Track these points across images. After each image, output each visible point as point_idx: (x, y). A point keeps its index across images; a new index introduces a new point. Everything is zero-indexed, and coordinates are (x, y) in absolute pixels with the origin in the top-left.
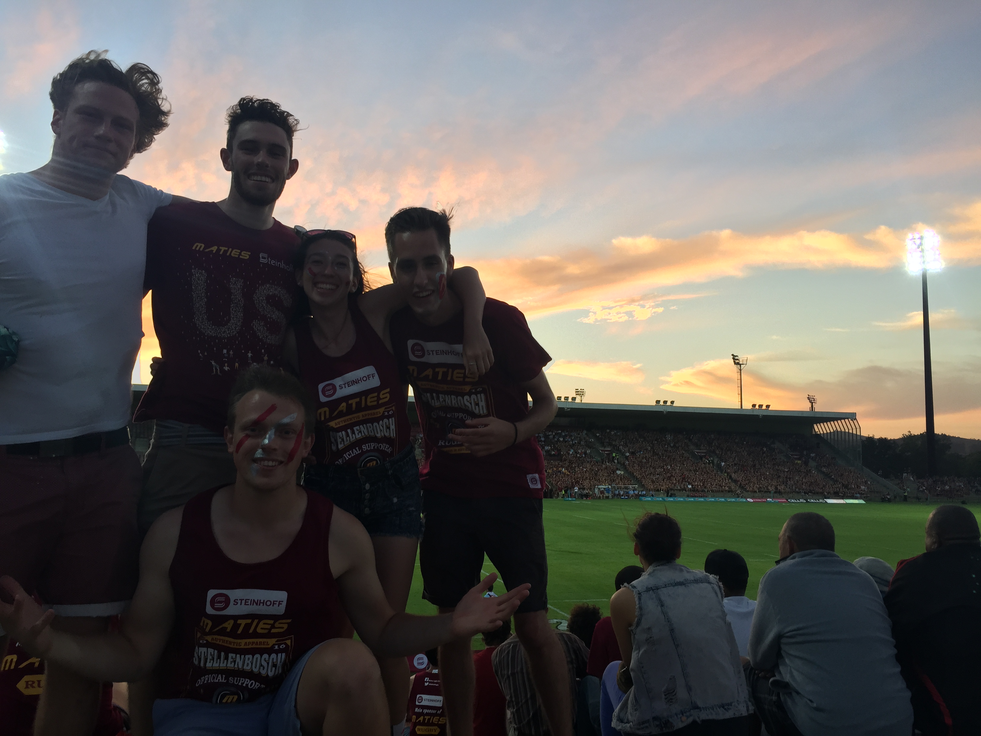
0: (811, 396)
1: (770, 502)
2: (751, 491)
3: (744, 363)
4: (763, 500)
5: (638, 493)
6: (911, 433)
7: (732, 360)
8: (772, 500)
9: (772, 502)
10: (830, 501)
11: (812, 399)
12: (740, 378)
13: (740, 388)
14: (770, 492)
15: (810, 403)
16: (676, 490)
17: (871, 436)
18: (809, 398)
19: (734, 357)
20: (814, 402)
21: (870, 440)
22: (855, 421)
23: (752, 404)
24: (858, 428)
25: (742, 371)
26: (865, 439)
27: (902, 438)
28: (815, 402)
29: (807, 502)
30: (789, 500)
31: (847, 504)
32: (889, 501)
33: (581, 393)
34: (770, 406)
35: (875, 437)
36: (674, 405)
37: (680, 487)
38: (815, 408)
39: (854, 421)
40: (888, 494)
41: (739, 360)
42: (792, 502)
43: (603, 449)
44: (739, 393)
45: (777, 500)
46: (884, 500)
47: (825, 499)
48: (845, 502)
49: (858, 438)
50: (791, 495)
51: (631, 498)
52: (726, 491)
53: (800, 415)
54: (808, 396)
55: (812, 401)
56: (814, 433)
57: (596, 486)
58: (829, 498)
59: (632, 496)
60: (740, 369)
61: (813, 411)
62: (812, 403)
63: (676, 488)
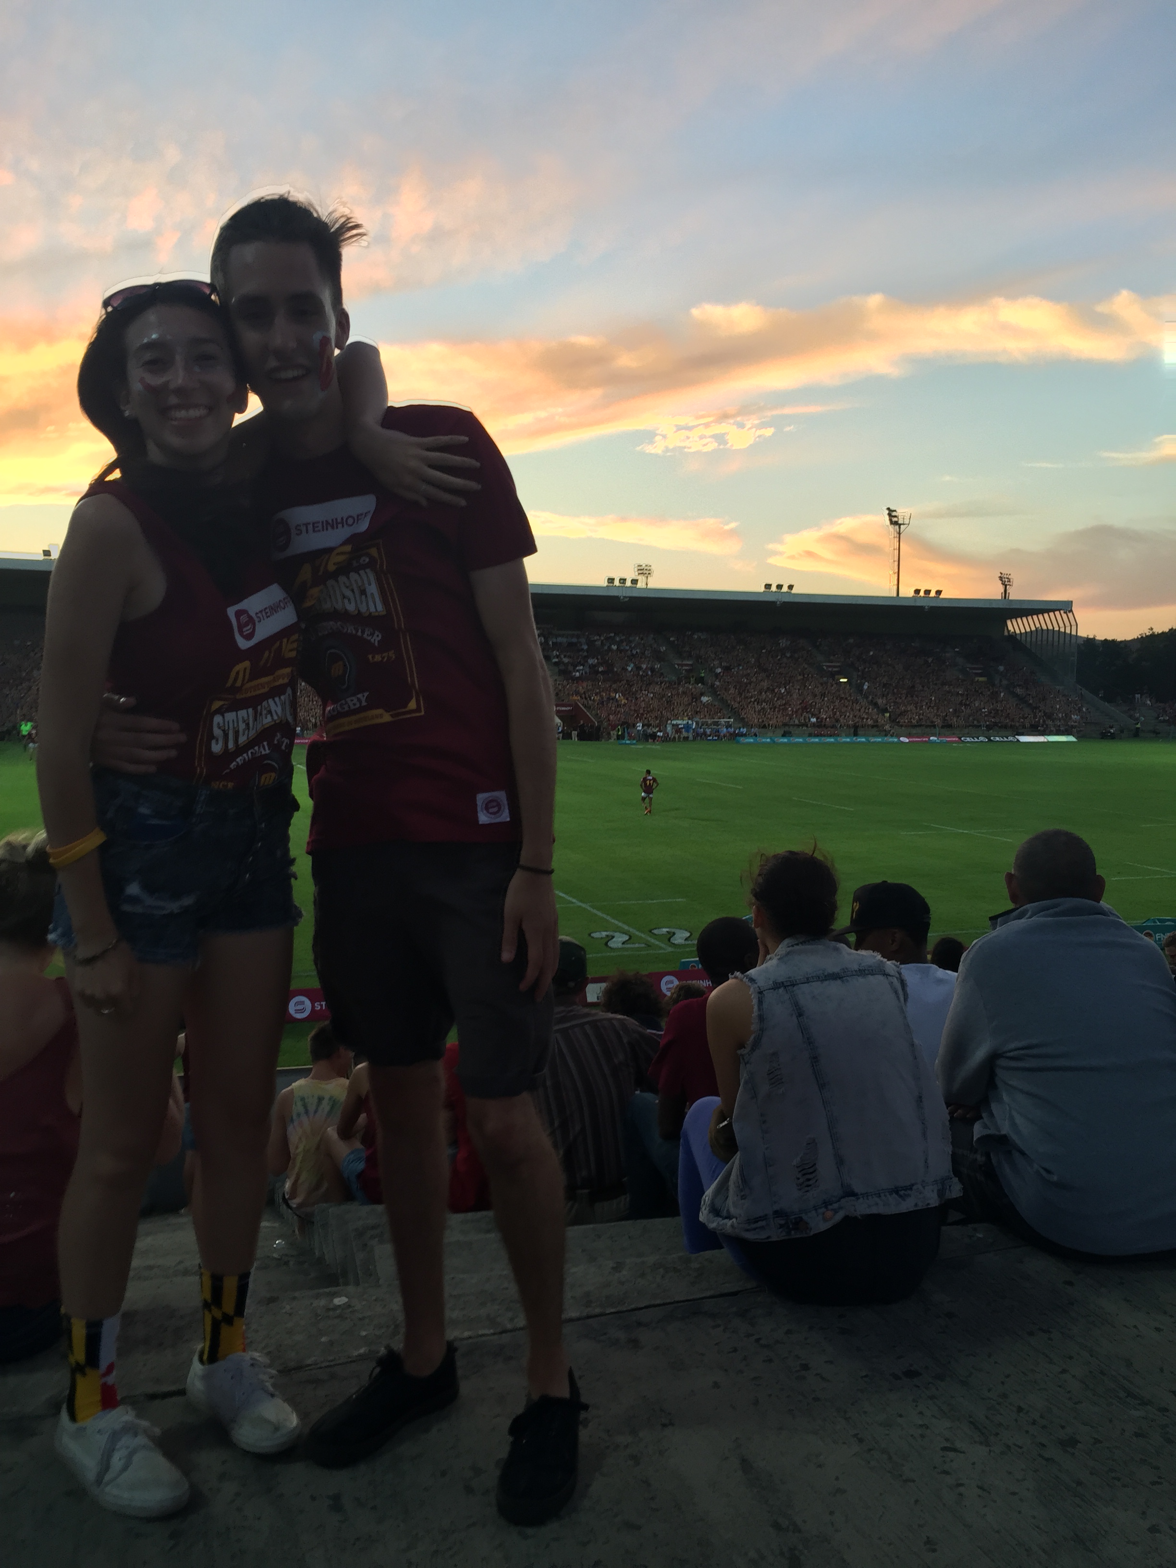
0: (1005, 574)
1: (935, 742)
2: (906, 726)
3: (905, 523)
4: (924, 739)
5: (735, 732)
6: (1154, 630)
7: (887, 518)
8: (938, 739)
9: (937, 741)
10: (1024, 739)
11: (1006, 580)
12: (898, 546)
13: (896, 563)
14: (934, 726)
15: (1002, 585)
16: (792, 725)
17: (1091, 636)
18: (1001, 578)
19: (891, 513)
20: (1009, 583)
21: (1090, 643)
22: (1070, 615)
23: (914, 589)
24: (1074, 625)
25: (901, 535)
26: (1083, 643)
27: (1136, 639)
28: (1011, 584)
29: (990, 740)
30: (962, 739)
31: (1048, 742)
32: (1113, 737)
33: (647, 572)
34: (941, 591)
35: (1097, 638)
36: (794, 591)
37: (799, 722)
38: (1009, 593)
39: (1068, 613)
40: (1111, 727)
41: (898, 518)
42: (966, 741)
43: (680, 662)
44: (895, 572)
45: (944, 739)
46: (1106, 736)
47: (1016, 737)
48: (1046, 740)
49: (1073, 641)
50: (966, 731)
51: (723, 740)
52: (868, 725)
53: (987, 606)
54: (1000, 575)
55: (1006, 583)
56: (1006, 633)
57: (669, 722)
58: (1022, 734)
59: (724, 736)
60: (898, 531)
61: (1007, 598)
62: (1006, 586)
63: (792, 723)
